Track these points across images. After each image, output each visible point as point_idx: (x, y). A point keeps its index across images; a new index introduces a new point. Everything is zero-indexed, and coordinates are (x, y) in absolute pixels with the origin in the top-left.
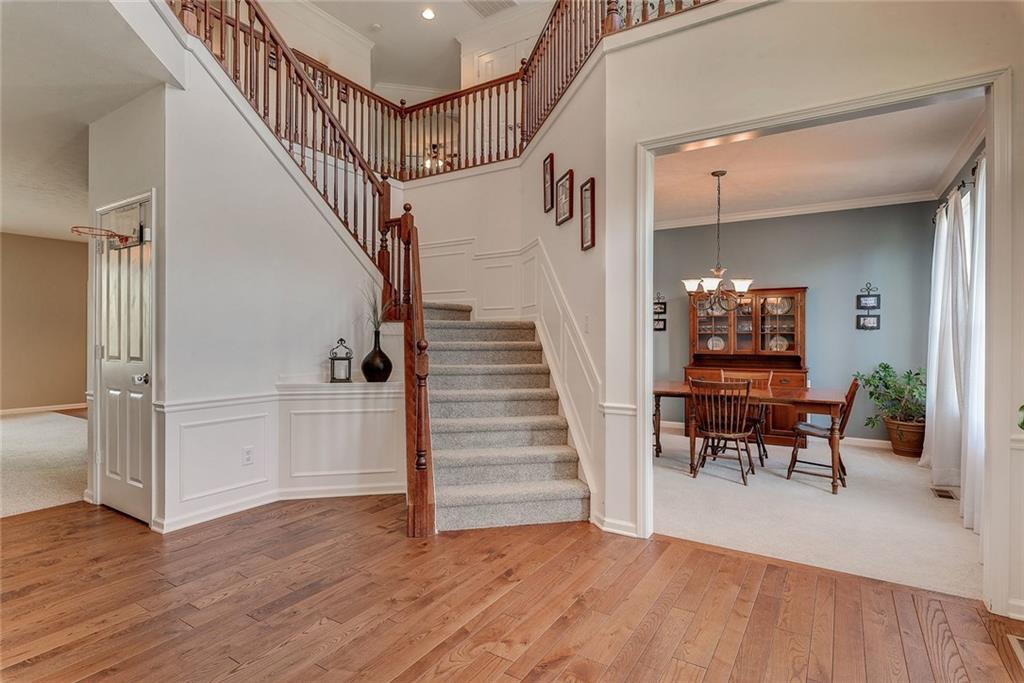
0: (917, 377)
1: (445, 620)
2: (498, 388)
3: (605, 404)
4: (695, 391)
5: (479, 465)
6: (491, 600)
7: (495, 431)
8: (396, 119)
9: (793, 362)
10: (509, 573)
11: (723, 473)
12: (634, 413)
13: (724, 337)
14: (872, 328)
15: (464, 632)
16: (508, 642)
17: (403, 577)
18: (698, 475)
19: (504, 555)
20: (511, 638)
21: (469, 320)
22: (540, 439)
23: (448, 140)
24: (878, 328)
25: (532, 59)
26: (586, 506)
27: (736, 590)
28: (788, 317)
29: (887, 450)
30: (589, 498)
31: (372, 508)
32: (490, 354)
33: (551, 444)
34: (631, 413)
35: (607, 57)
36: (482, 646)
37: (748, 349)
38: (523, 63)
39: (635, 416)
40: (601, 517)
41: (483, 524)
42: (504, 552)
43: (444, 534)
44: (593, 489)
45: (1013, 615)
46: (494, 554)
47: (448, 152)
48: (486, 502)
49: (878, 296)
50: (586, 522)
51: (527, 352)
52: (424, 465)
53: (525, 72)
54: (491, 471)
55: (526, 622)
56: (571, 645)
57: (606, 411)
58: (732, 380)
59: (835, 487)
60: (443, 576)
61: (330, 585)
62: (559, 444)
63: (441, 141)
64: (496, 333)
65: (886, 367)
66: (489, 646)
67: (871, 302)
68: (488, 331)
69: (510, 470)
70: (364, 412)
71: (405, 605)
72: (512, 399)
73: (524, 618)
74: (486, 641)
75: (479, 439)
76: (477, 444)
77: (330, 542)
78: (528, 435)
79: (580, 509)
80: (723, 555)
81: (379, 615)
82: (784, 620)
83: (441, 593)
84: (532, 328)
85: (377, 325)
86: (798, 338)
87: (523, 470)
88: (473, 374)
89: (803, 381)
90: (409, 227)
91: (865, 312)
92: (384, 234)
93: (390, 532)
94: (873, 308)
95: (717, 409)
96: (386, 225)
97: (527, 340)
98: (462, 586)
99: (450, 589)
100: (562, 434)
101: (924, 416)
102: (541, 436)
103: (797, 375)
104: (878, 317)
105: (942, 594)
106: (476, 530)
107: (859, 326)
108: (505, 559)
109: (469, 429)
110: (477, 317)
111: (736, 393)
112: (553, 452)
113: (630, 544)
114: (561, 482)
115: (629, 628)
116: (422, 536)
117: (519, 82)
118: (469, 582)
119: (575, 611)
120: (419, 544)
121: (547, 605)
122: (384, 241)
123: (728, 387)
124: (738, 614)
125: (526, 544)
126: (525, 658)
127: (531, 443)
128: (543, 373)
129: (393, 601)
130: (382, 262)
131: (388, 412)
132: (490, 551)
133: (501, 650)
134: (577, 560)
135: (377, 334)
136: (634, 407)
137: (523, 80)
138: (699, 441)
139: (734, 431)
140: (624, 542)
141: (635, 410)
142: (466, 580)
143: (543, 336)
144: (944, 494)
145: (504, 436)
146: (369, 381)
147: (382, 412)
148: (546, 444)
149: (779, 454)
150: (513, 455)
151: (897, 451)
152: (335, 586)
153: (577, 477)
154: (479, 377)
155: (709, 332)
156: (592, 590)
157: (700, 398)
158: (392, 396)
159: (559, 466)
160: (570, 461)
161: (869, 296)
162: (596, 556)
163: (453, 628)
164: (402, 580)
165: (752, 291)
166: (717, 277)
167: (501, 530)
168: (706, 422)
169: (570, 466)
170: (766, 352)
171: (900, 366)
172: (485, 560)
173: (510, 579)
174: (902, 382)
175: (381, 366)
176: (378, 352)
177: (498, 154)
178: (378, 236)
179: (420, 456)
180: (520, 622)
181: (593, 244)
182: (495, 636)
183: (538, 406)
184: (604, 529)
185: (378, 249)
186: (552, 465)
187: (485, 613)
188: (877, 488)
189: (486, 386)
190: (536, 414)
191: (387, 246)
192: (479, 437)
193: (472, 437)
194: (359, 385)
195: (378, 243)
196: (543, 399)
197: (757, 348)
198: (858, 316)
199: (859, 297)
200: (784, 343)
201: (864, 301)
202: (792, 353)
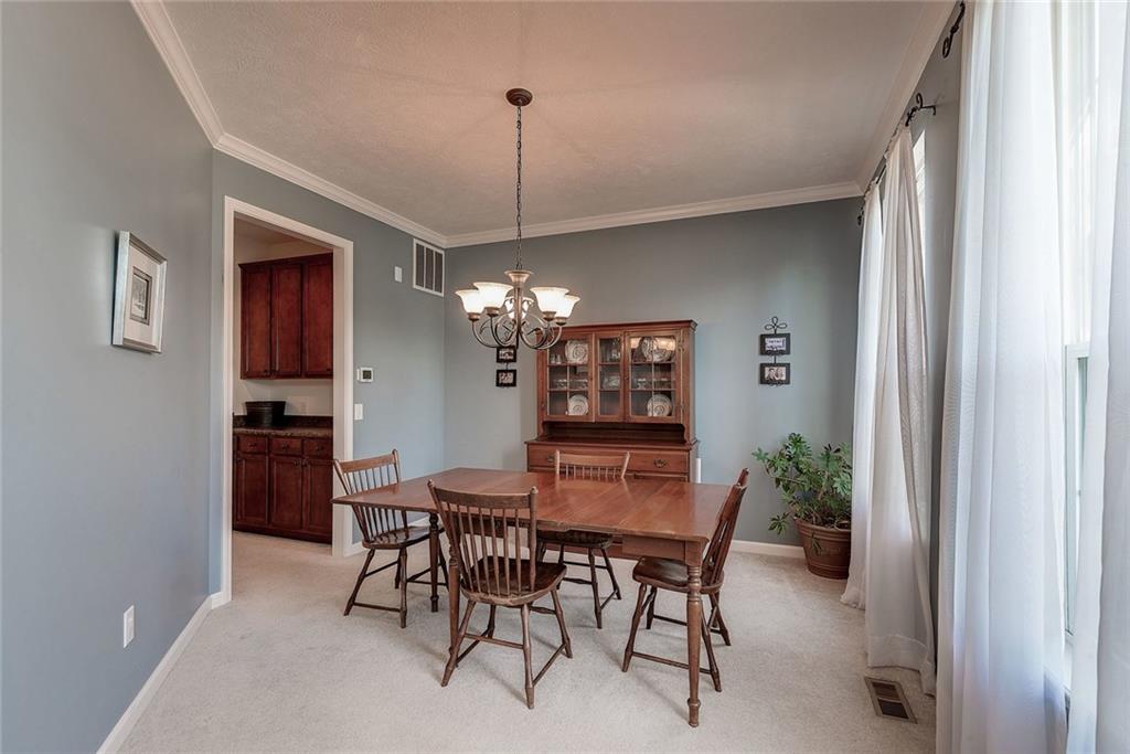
0: (839, 455)
9: (673, 434)
14: (780, 382)
24: (787, 382)
28: (668, 366)
37: (614, 413)
49: (787, 336)
65: (796, 440)
67: (779, 344)
89: (688, 462)
91: (770, 359)
94: (782, 353)
101: (849, 518)
103: (675, 452)
104: (787, 366)
107: (763, 381)
151: (813, 569)
155: (565, 388)
161: (775, 335)
170: (637, 419)
171: (816, 439)
197: (625, 413)
198: (762, 366)
199: (763, 338)
200: (667, 406)
201: (769, 343)
202: (672, 420)
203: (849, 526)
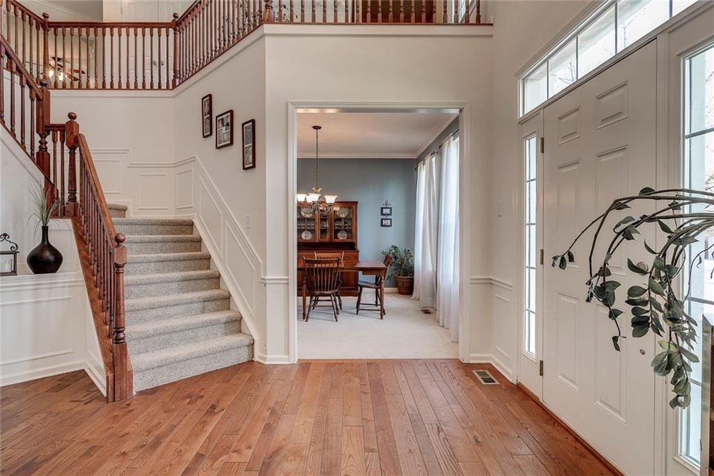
0: (409, 253)
1: (180, 453)
2: (169, 272)
3: (267, 278)
4: (307, 266)
5: (165, 333)
6: (210, 429)
7: (173, 305)
8: (38, 30)
9: (351, 246)
10: (213, 407)
11: (321, 316)
12: (287, 282)
13: (313, 231)
14: (388, 226)
15: (199, 456)
16: (237, 451)
17: (122, 433)
18: (309, 320)
19: (202, 397)
20: (239, 448)
21: (124, 217)
22: (210, 308)
23: (76, 57)
24: (391, 226)
25: (185, 16)
26: (250, 349)
27: (357, 380)
28: (348, 219)
29: (395, 293)
30: (253, 344)
31: (54, 388)
32: (158, 245)
33: (219, 311)
34: (284, 282)
35: (267, 39)
36: (220, 459)
37: (327, 238)
38: (175, 16)
39: (288, 283)
40: (264, 356)
41: (174, 378)
42: (201, 395)
43: (141, 393)
44: (256, 338)
45: (471, 362)
46: (194, 398)
47: (76, 67)
48: (178, 360)
49: (391, 208)
50: (251, 362)
51: (189, 243)
52: (123, 339)
53: (177, 24)
54: (175, 336)
55: (243, 435)
56: (281, 439)
57: (267, 282)
58: (321, 258)
59: (382, 316)
60: (159, 423)
61: (46, 460)
62: (223, 310)
63: (68, 56)
64: (160, 228)
65: (395, 248)
66: (224, 458)
67: (388, 211)
68: (154, 227)
69: (191, 334)
70: (37, 302)
71: (137, 454)
72: (185, 280)
73: (241, 433)
74: (221, 456)
75: (160, 313)
76: (159, 318)
77: (22, 426)
78: (199, 306)
79: (247, 354)
80: (343, 364)
81: (116, 468)
82: (387, 389)
83: (165, 435)
84: (191, 224)
85: (45, 221)
86: (354, 231)
87: (201, 332)
88: (147, 262)
89: (357, 257)
90: (75, 134)
91: (384, 217)
92: (43, 136)
93: (86, 403)
94: (389, 215)
95: (320, 277)
96: (45, 128)
97: (186, 234)
98: (179, 427)
99: (172, 430)
100: (226, 301)
101: (413, 273)
102: (210, 305)
103: (352, 253)
104: (391, 220)
105: (443, 359)
106: (168, 384)
107: (382, 225)
108: (204, 398)
109: (152, 307)
110: (131, 215)
111: (331, 266)
112: (223, 316)
113: (286, 369)
114: (231, 336)
115: (311, 418)
116: (121, 399)
117: (171, 31)
118: (183, 422)
119: (273, 418)
120: (122, 406)
121: (253, 420)
122: (43, 143)
123: (318, 262)
124: (365, 393)
125: (216, 385)
126: (254, 457)
127: (203, 311)
128: (205, 259)
129: (124, 454)
130: (42, 161)
131: (63, 299)
132: (189, 396)
133: (235, 458)
134: (258, 387)
135: (45, 229)
136: (287, 278)
137: (175, 30)
138: (308, 298)
139: (330, 290)
140: (283, 369)
141: (288, 280)
142: (181, 421)
143: (200, 230)
144: (427, 312)
145: (182, 308)
146: (36, 273)
147: (57, 300)
148: (215, 311)
149: (349, 301)
150: (193, 322)
151: (400, 293)
152: (53, 460)
153: (240, 332)
154: (153, 265)
155: (303, 228)
156: (277, 403)
157: (310, 271)
158: (68, 284)
159: (228, 325)
160: (236, 321)
161: (386, 208)
162: (269, 382)
163: (190, 456)
164: (123, 436)
165: (337, 203)
166: (316, 193)
167: (191, 379)
168: (314, 286)
169: (236, 324)
170: (336, 240)
171: (401, 248)
172: (189, 403)
173: (216, 411)
174: (403, 254)
175: (52, 258)
176: (46, 245)
177: (152, 83)
178: (37, 138)
179: (118, 332)
180: (239, 436)
181: (254, 166)
182: (225, 451)
183: (205, 283)
184: (266, 363)
185: (37, 149)
186: (222, 325)
187: (209, 438)
188: (399, 313)
189: (158, 271)
190: (203, 289)
191: (46, 148)
192: (159, 312)
193: (154, 312)
194: (27, 278)
195: (37, 145)
196: (208, 278)
197: (331, 239)
198: (382, 220)
199: (382, 209)
200: (346, 235)
201: (385, 211)
202: (350, 240)
203: (413, 275)
